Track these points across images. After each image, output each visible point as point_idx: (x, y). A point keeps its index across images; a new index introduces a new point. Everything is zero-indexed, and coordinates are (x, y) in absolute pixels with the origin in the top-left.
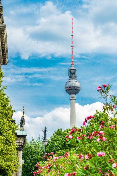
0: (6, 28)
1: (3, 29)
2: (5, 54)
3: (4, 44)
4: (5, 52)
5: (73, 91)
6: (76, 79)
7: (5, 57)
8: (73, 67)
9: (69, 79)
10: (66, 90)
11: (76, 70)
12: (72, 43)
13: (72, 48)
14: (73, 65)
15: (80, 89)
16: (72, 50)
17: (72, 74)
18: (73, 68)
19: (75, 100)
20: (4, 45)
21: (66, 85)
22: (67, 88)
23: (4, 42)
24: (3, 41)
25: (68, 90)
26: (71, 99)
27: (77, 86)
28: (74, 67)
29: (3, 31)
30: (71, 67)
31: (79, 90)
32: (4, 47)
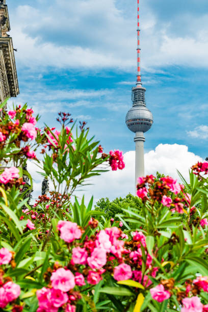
0: (12, 42)
1: (7, 44)
2: (13, 82)
3: (9, 66)
4: (12, 78)
5: (139, 126)
6: (145, 106)
7: (13, 85)
8: (140, 85)
9: (133, 107)
10: (128, 125)
11: (145, 90)
12: (138, 44)
13: (138, 52)
14: (139, 82)
15: (151, 122)
16: (138, 55)
17: (138, 96)
18: (140, 86)
19: (144, 141)
20: (11, 67)
21: (127, 117)
22: (129, 121)
23: (10, 63)
24: (9, 62)
25: (132, 124)
26: (137, 140)
27: (147, 118)
28: (142, 84)
29: (8, 47)
30: (136, 84)
31: (151, 125)
32: (11, 71)
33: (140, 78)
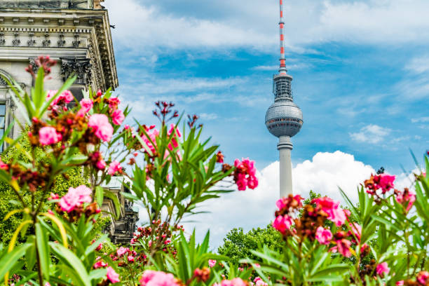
0: (108, 19)
1: (102, 19)
2: (110, 70)
3: (105, 48)
4: (109, 65)
5: (283, 127)
6: (291, 101)
7: (110, 74)
8: (285, 72)
9: (276, 102)
10: (269, 127)
11: (291, 79)
12: (281, 16)
13: (281, 27)
14: (284, 68)
15: (300, 123)
16: (281, 31)
17: (282, 88)
18: (284, 74)
19: (291, 149)
20: (106, 51)
21: (267, 116)
22: (270, 121)
23: (106, 45)
24: (104, 43)
25: (273, 126)
26: (281, 147)
27: (295, 117)
28: (286, 71)
29: (102, 23)
30: (279, 71)
31: (300, 127)
32: (107, 56)
33: (284, 62)
